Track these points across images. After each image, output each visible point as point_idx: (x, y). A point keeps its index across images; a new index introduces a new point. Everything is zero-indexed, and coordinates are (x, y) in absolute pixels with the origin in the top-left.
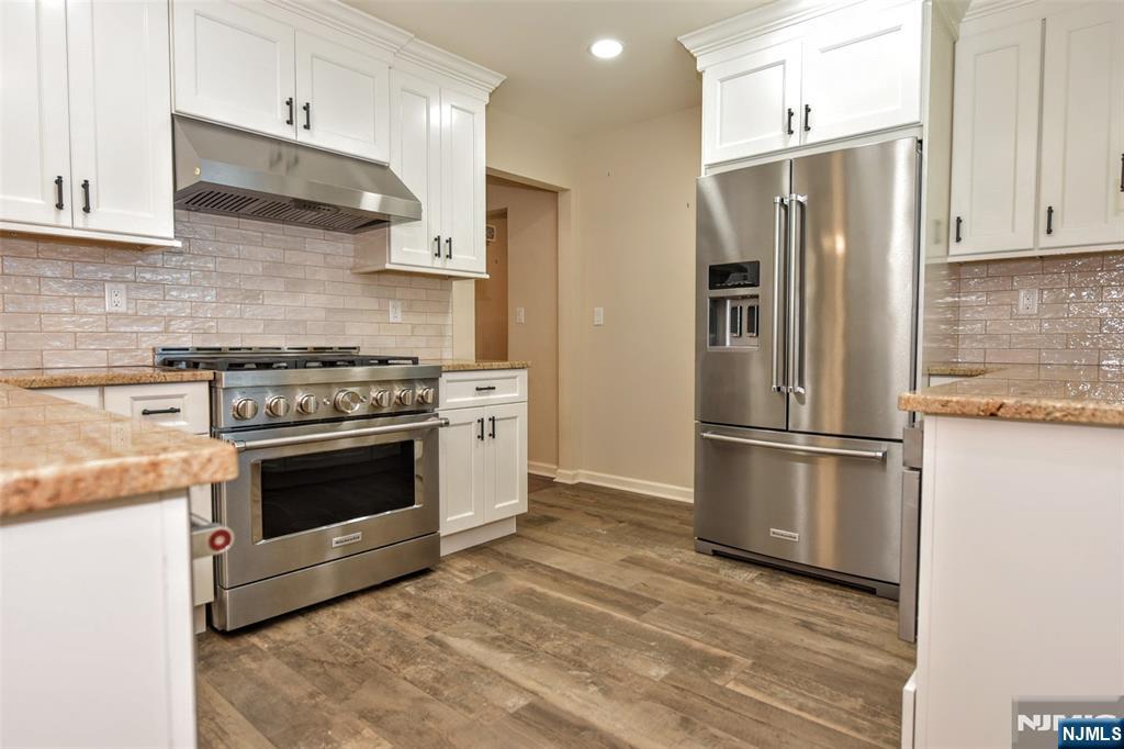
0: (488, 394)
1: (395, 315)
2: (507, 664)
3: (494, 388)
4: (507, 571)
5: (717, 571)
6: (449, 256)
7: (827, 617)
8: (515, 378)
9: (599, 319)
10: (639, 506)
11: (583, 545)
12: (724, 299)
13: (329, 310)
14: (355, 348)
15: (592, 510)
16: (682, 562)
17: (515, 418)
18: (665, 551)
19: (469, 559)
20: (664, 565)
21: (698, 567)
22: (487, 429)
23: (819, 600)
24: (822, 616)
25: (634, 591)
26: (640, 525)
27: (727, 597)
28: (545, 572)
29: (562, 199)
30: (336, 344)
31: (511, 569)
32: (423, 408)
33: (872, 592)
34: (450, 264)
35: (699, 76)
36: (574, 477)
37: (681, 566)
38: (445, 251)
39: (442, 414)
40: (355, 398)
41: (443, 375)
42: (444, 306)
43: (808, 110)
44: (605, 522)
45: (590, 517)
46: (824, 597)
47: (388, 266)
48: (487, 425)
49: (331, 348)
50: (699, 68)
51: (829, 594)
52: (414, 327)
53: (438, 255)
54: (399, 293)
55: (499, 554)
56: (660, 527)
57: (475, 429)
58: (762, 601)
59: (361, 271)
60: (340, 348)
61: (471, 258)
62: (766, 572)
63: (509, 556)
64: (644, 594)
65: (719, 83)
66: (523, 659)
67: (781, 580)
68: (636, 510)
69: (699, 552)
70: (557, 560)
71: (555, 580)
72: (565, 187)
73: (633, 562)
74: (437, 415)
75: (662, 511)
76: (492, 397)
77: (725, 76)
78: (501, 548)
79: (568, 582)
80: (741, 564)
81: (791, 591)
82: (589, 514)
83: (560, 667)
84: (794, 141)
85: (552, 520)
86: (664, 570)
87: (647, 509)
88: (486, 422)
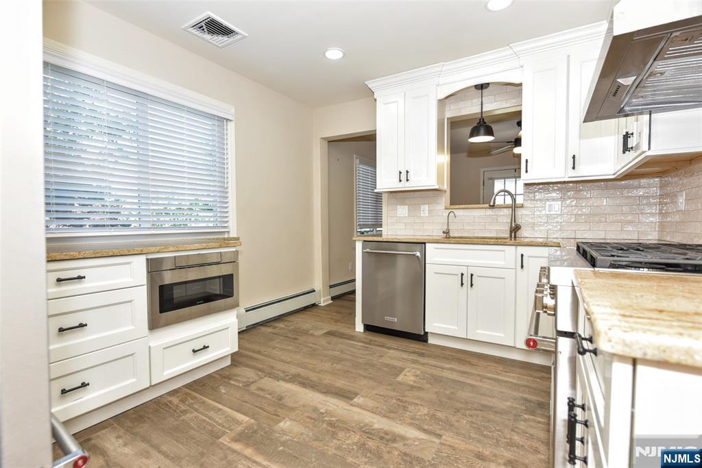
2: (375, 421)
66: (366, 425)
83: (344, 422)
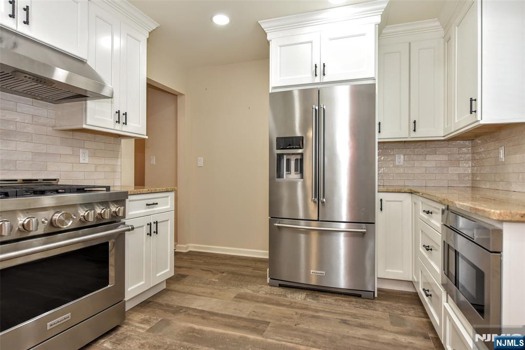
0: (153, 207)
1: (84, 158)
3: (157, 204)
4: (169, 317)
5: (286, 296)
6: (125, 123)
7: (351, 316)
8: (168, 197)
9: (201, 163)
10: (228, 262)
11: (209, 291)
12: (283, 155)
13: (35, 154)
14: (55, 180)
15: (203, 267)
16: (266, 293)
17: (168, 220)
18: (255, 288)
19: (142, 312)
20: (258, 297)
21: (275, 295)
22: (153, 229)
23: (340, 305)
24: (348, 315)
25: (251, 317)
26: (233, 273)
27: (300, 311)
28: (195, 314)
29: (179, 100)
30: (41, 176)
31: (173, 315)
32: (115, 220)
33: (360, 296)
34: (125, 128)
35: (268, 43)
36: (187, 248)
37: (266, 296)
38: (123, 120)
39: (128, 222)
40: (68, 217)
41: (129, 197)
42: (116, 154)
43: (324, 66)
44: (214, 274)
45: (205, 272)
46: (341, 303)
47: (85, 126)
48: (154, 226)
49: (37, 180)
50: (268, 38)
51: (343, 301)
52: (96, 166)
53: (119, 122)
54: (87, 144)
55: (161, 305)
56: (244, 273)
57: (145, 230)
58: (317, 311)
59: (59, 128)
60: (44, 180)
61: (137, 126)
62: (309, 292)
63: (168, 305)
64: (257, 318)
65: (279, 47)
67: (317, 296)
68: (227, 265)
69: (272, 286)
70: (199, 304)
71: (203, 318)
72: (183, 93)
73: (240, 297)
74: (124, 223)
75: (240, 263)
76: (155, 209)
77: (282, 44)
78: (160, 301)
79: (212, 318)
80: (294, 290)
81: (326, 302)
82: (204, 270)
84: (317, 80)
85: (184, 276)
86: (259, 300)
87: (231, 263)
88: (152, 224)
